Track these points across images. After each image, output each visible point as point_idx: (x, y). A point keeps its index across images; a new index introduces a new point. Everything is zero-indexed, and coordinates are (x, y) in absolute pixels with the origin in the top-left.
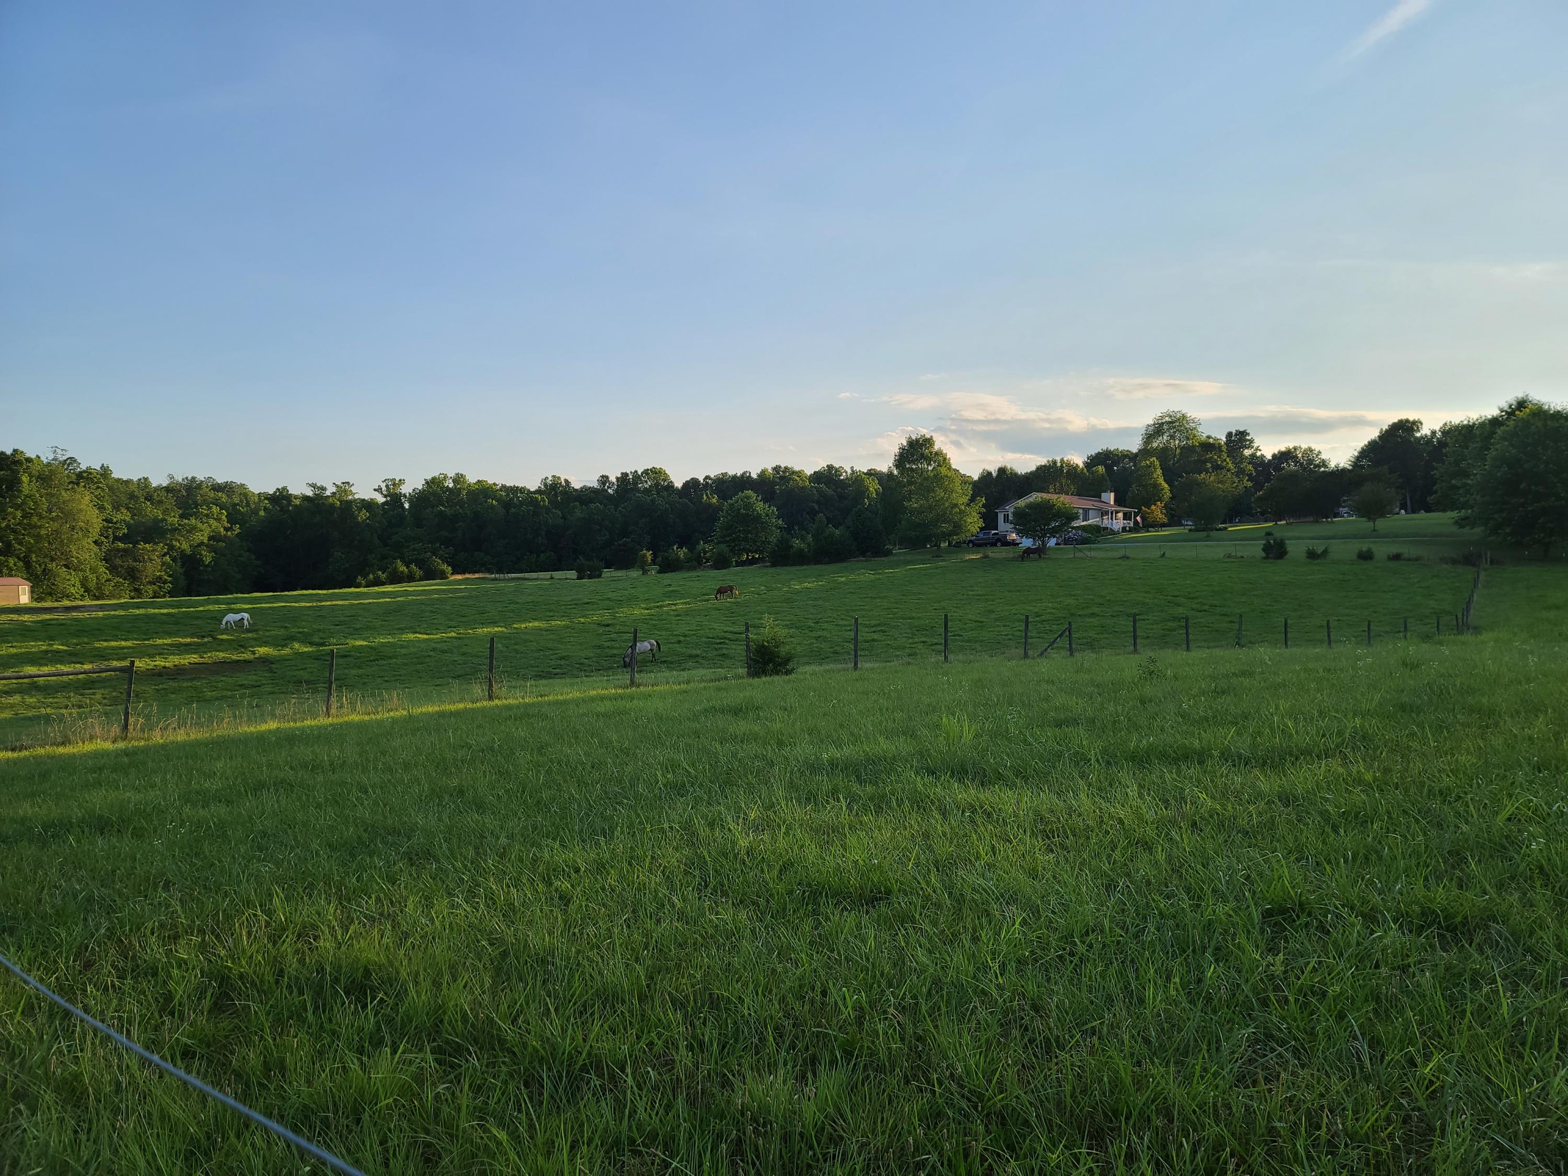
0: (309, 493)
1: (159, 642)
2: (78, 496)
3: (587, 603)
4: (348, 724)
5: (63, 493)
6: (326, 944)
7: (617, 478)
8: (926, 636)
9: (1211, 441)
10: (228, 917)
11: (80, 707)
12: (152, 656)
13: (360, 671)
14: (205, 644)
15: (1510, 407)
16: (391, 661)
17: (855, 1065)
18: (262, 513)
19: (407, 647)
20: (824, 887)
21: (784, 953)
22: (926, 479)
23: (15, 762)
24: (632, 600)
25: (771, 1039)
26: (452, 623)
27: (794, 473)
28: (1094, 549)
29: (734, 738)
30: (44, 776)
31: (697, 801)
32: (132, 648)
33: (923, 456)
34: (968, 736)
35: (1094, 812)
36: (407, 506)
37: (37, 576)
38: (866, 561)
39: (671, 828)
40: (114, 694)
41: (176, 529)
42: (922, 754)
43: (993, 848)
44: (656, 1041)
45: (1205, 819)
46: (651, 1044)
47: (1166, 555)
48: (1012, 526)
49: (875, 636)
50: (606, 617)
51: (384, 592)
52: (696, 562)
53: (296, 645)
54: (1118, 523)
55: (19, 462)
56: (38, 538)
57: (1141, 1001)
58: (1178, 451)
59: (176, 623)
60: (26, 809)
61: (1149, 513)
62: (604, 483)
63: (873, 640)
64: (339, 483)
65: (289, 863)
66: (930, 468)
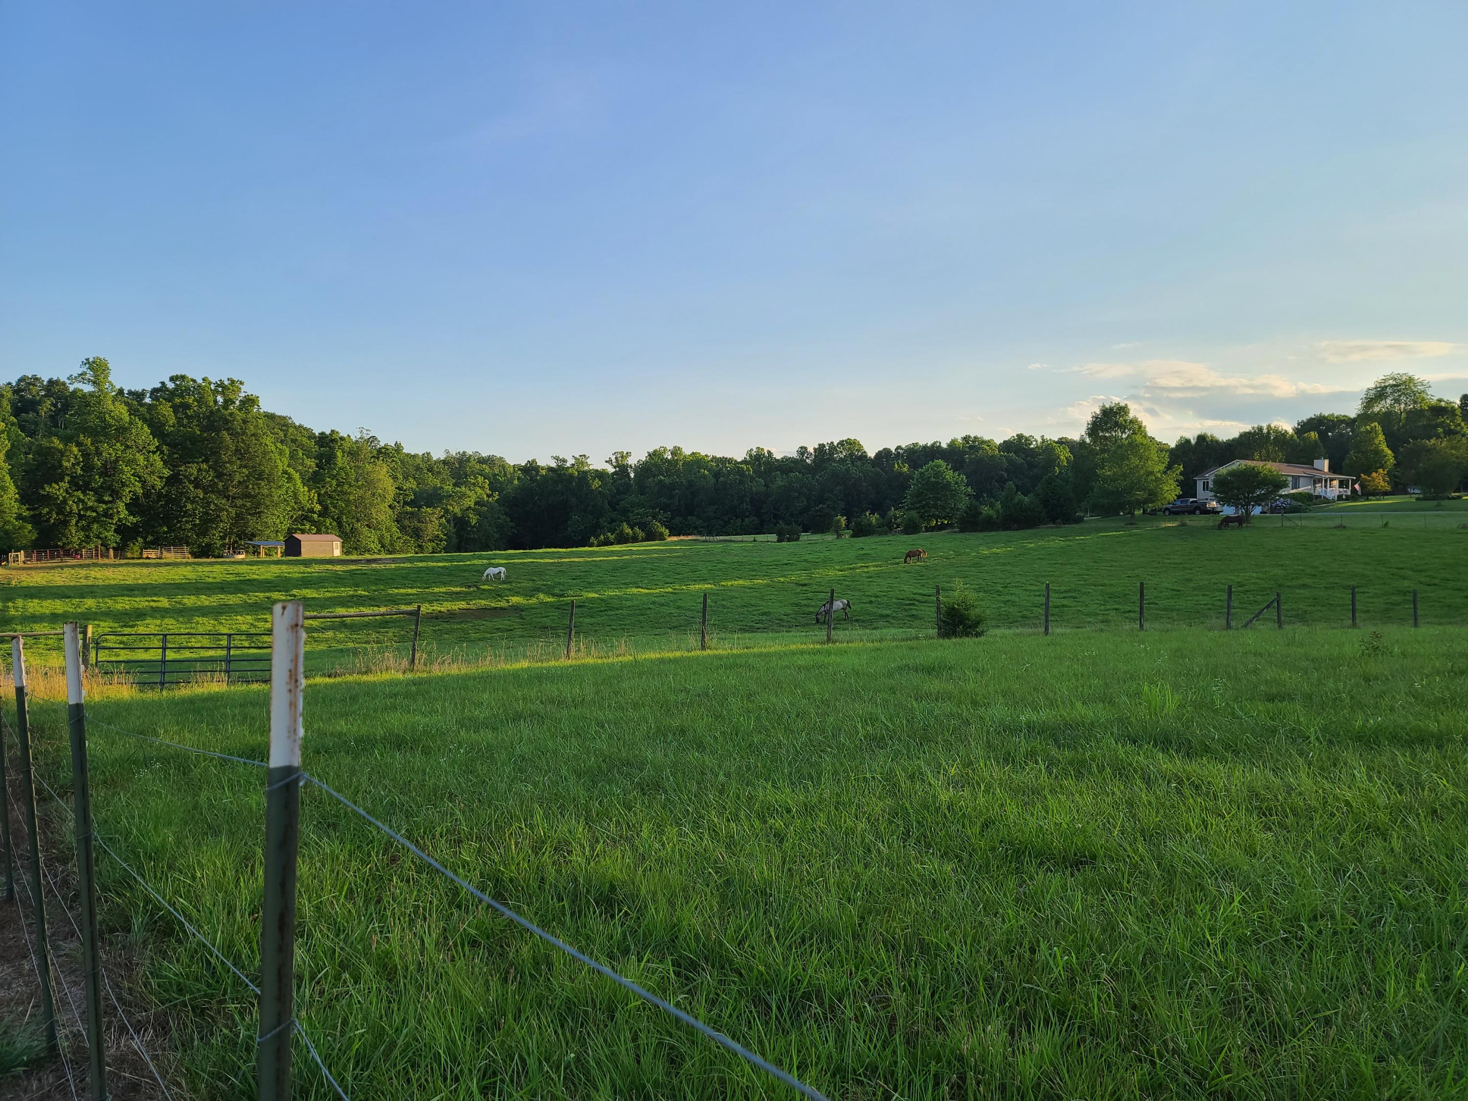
0: (553, 464)
1: (436, 590)
2: (378, 469)
3: (786, 564)
4: (585, 666)
5: (367, 465)
6: (577, 858)
7: (815, 449)
8: (1119, 603)
9: (1443, 404)
10: (499, 828)
11: (378, 643)
12: (432, 602)
13: (592, 620)
14: (470, 593)
16: (617, 612)
17: (1069, 1025)
18: (516, 482)
19: (631, 600)
20: (1026, 847)
21: (991, 909)
22: (1120, 447)
23: (332, 686)
24: (826, 562)
25: (982, 989)
26: (668, 580)
27: (983, 442)
28: (1305, 518)
29: (928, 695)
30: (354, 699)
31: (897, 753)
32: (418, 594)
33: (1117, 424)
34: (1171, 706)
36: (632, 475)
37: (346, 534)
38: (1056, 527)
39: (873, 778)
40: (402, 633)
41: (451, 496)
42: (1122, 722)
43: (1204, 821)
44: (871, 977)
45: (1447, 808)
46: (866, 981)
47: (1390, 525)
48: (1213, 494)
49: (1065, 602)
50: (803, 577)
51: (612, 551)
52: (887, 527)
53: (541, 596)
54: (1334, 490)
55: (333, 441)
56: (348, 502)
57: (1380, 994)
58: (1403, 415)
59: (449, 575)
60: (341, 726)
61: (1369, 481)
62: (802, 454)
63: (1064, 606)
64: (577, 456)
65: (544, 784)
66: (1124, 436)
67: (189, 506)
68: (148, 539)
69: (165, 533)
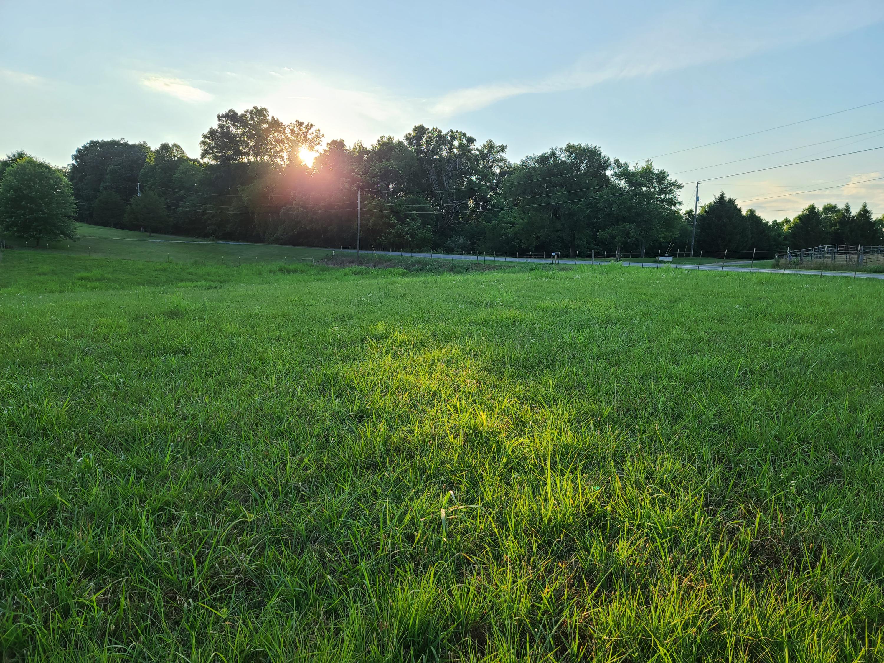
15: (14, 156)
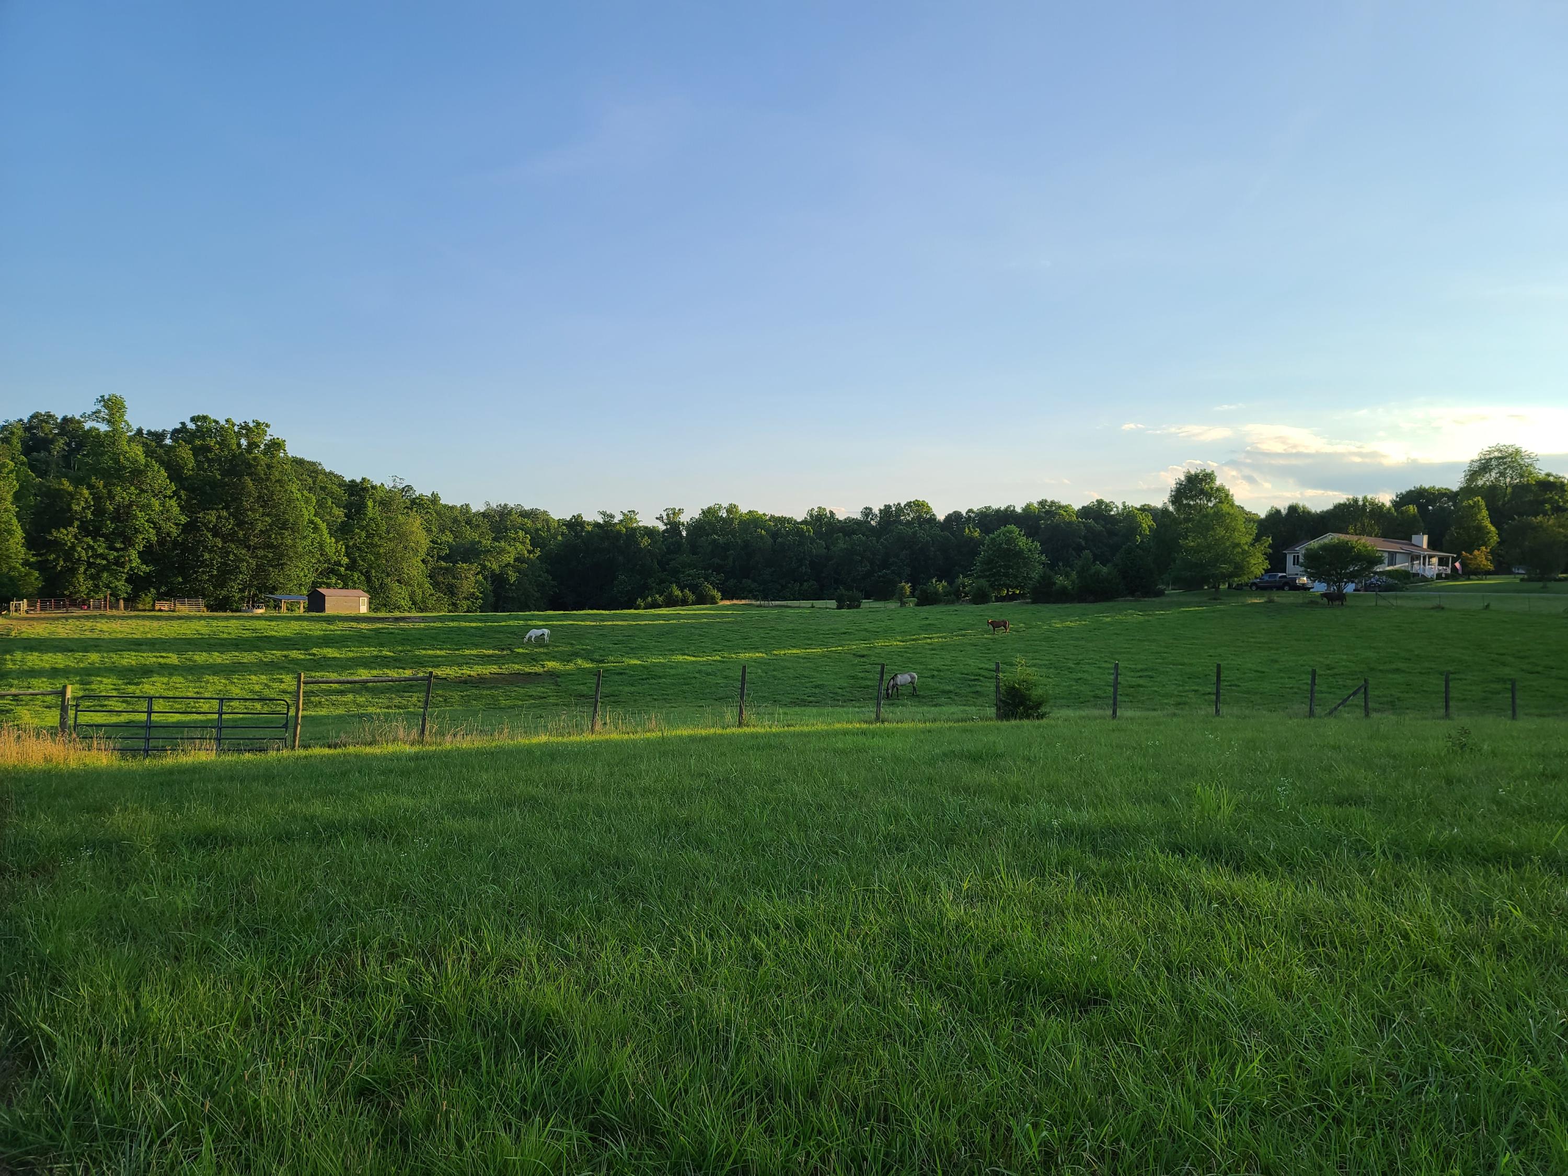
0: (600, 520)
1: (467, 652)
2: (411, 520)
3: (845, 633)
4: (607, 742)
5: (400, 517)
7: (880, 510)
8: (1198, 684)
9: (1551, 479)
11: (398, 708)
12: (460, 665)
13: (633, 689)
14: (503, 656)
16: (660, 681)
18: (560, 538)
19: (675, 668)
22: (1206, 516)
23: (329, 757)
24: (888, 632)
26: (717, 647)
27: (1060, 507)
28: (1401, 597)
32: (445, 657)
33: (1202, 492)
34: (1227, 810)
35: (1373, 918)
36: (684, 533)
37: (375, 590)
38: (1135, 601)
41: (489, 551)
42: (1172, 827)
47: (1491, 607)
48: (1303, 569)
49: (1141, 681)
50: (862, 647)
51: (659, 615)
52: (955, 596)
53: (579, 661)
54: (1432, 568)
55: (365, 489)
56: (378, 556)
58: (1509, 490)
59: (482, 636)
61: (1471, 559)
62: (867, 515)
63: (1139, 686)
64: (626, 512)
66: (1210, 505)
67: (207, 556)
68: (161, 590)
69: (180, 583)
